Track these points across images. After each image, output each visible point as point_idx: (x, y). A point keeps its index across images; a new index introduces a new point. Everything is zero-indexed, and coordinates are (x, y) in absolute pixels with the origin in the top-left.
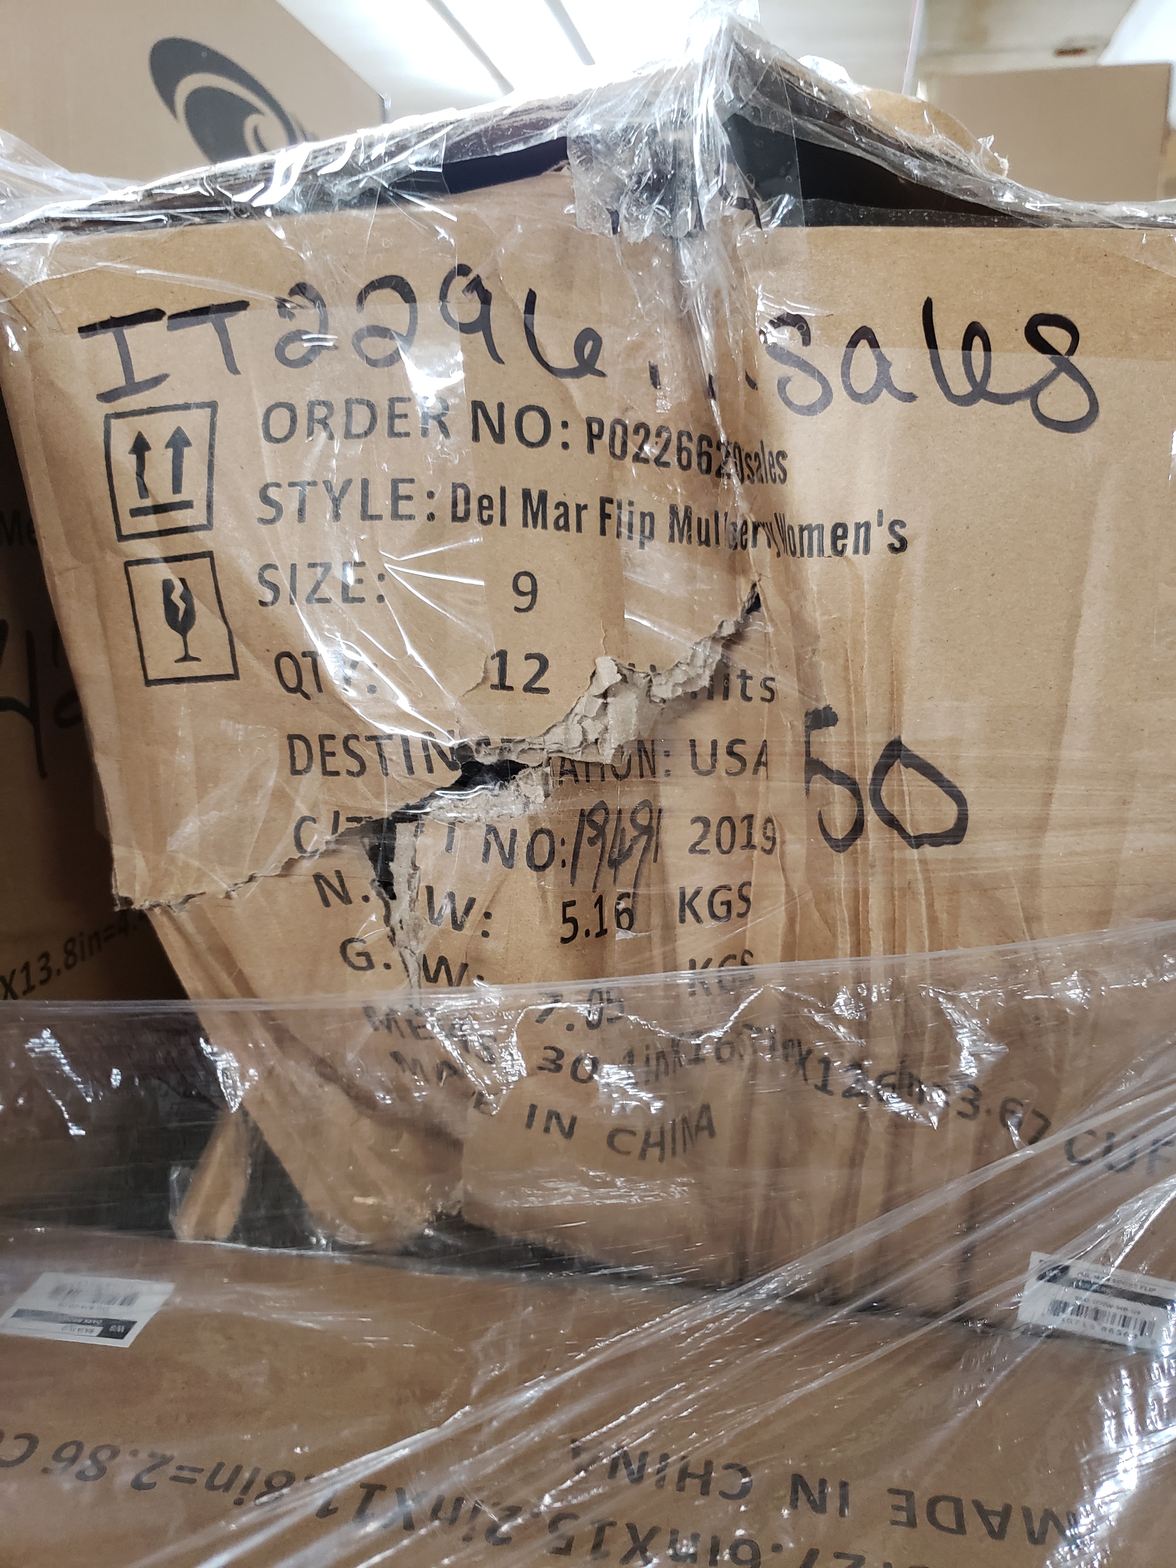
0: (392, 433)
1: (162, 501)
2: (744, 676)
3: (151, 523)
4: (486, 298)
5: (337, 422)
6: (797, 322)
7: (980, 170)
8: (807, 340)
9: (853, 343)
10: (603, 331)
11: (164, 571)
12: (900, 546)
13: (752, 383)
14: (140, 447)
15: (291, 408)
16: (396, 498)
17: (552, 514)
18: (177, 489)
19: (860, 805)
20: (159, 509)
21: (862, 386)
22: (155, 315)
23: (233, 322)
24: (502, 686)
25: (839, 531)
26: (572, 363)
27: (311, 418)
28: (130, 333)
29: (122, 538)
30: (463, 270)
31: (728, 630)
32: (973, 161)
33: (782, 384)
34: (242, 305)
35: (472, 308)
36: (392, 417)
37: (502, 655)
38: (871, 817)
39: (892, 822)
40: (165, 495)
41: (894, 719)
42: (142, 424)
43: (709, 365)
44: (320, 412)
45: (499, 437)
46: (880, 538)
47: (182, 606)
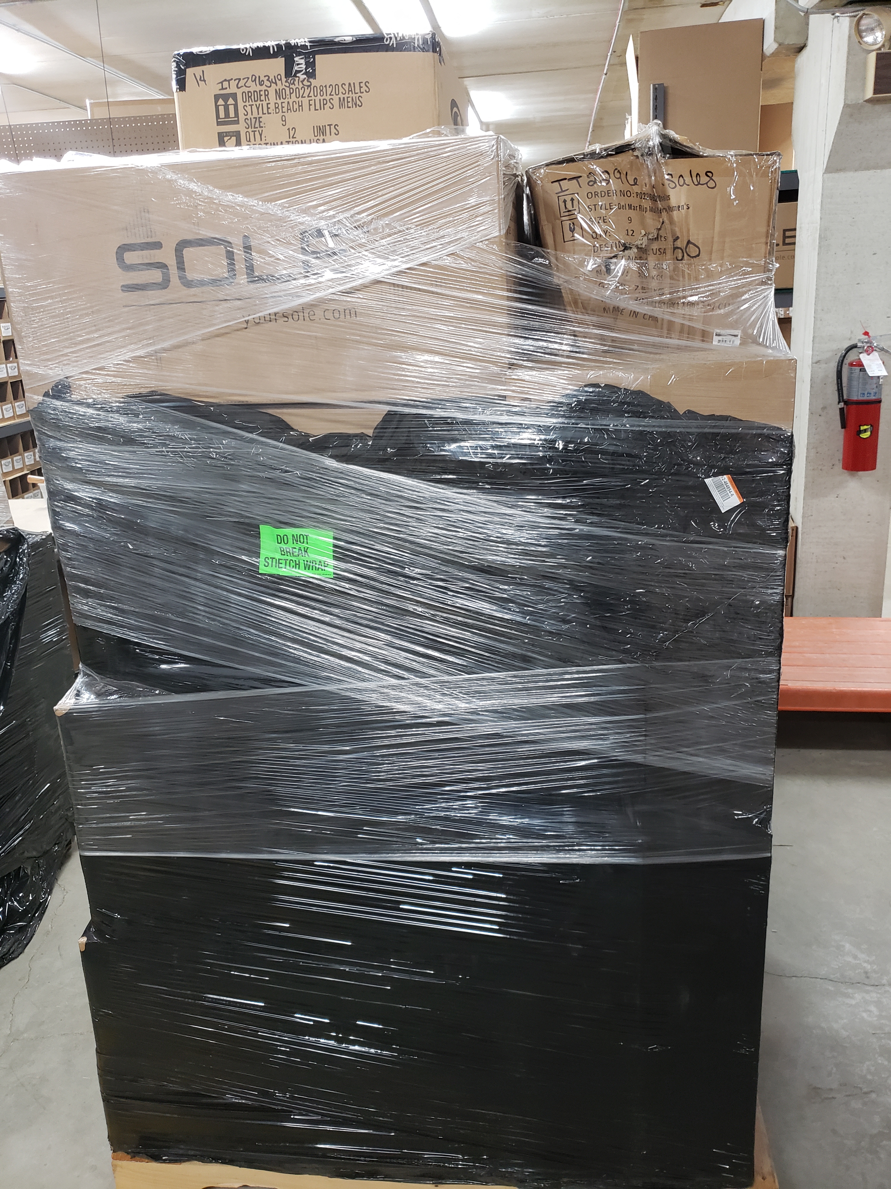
0: (608, 196)
1: (570, 209)
2: (661, 237)
3: (567, 214)
4: (620, 173)
5: (599, 195)
6: (671, 175)
7: (697, 149)
8: (672, 177)
9: (679, 177)
10: (637, 178)
11: (569, 222)
12: (688, 208)
13: (663, 185)
14: (565, 201)
15: (591, 193)
16: (610, 206)
17: (633, 208)
18: (573, 207)
19: (683, 254)
20: (569, 211)
21: (681, 184)
22: (565, 179)
23: (579, 179)
24: (628, 235)
25: (679, 207)
26: (633, 183)
27: (595, 195)
28: (561, 182)
29: (561, 217)
30: (616, 169)
31: (659, 227)
32: (696, 148)
33: (669, 184)
34: (581, 177)
35: (618, 175)
36: (608, 193)
37: (627, 230)
38: (685, 254)
39: (688, 255)
40: (571, 209)
41: (689, 236)
42: (565, 197)
43: (653, 182)
44: (596, 193)
45: (624, 196)
46: (685, 207)
47: (572, 227)
